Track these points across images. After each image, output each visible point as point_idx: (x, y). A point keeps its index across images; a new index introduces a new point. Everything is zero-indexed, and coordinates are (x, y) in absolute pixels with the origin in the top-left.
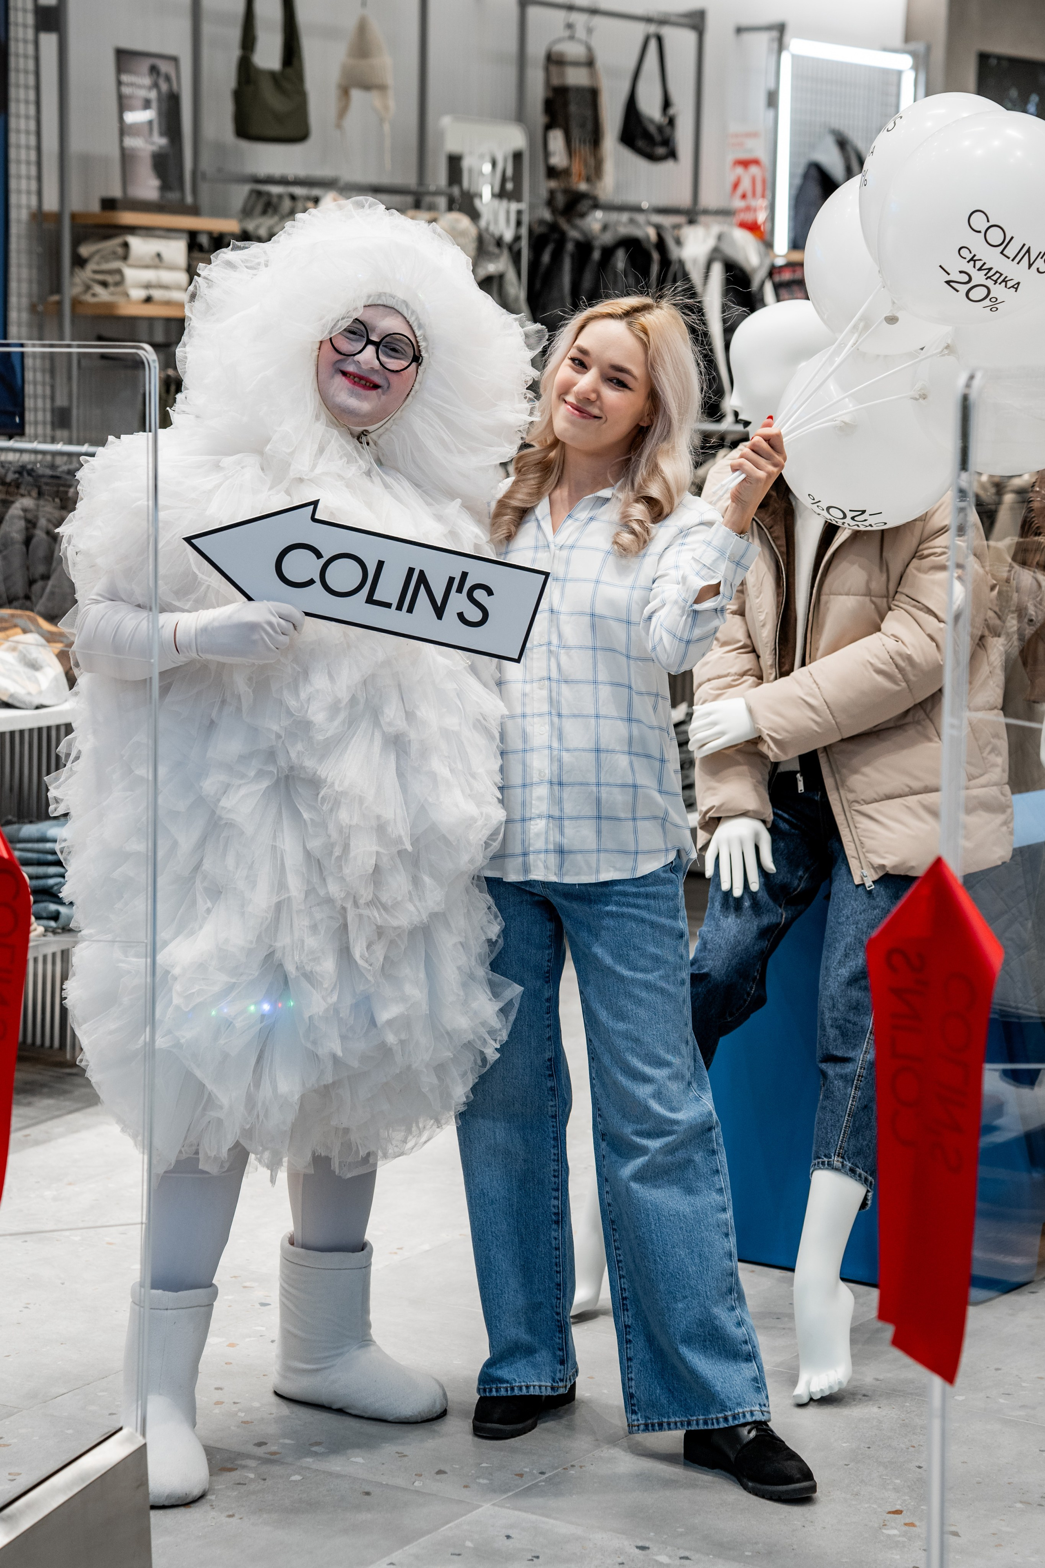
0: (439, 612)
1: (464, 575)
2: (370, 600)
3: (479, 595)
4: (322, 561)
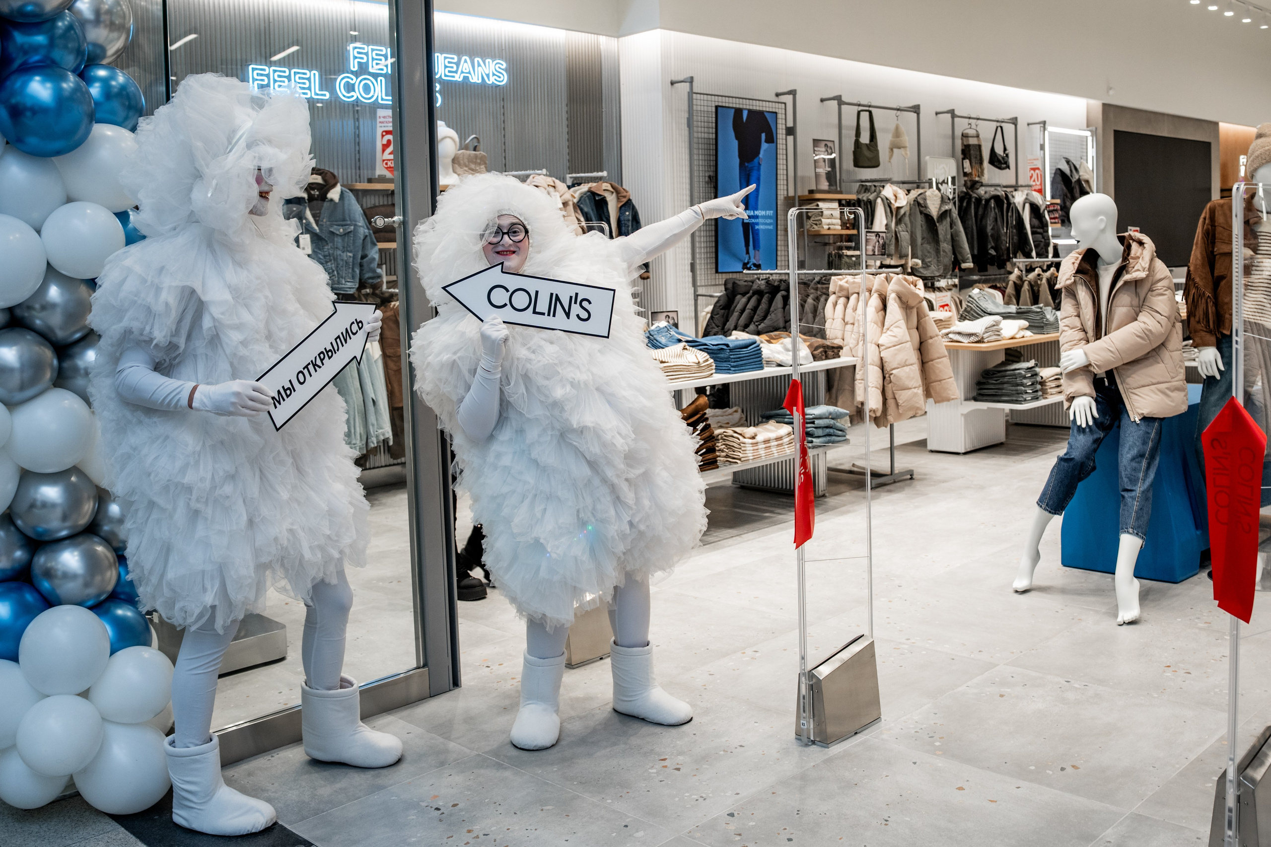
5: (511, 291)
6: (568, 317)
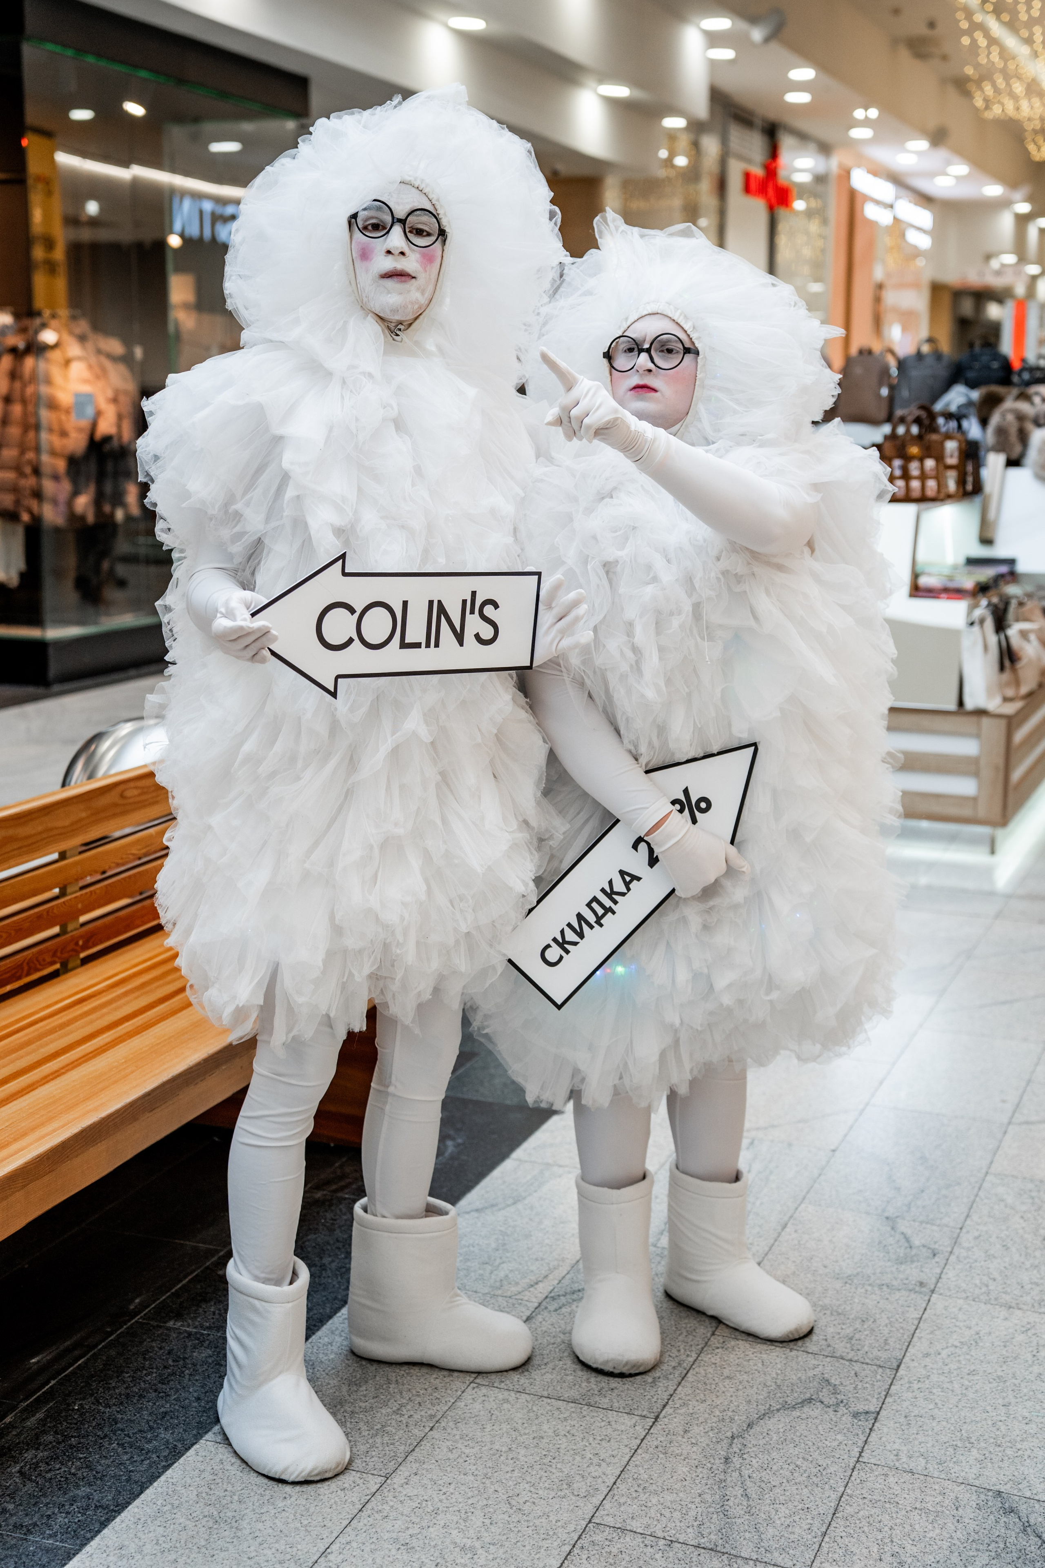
1: (474, 594)
2: (404, 645)
3: (489, 610)
4: (357, 615)
5: (359, 611)
6: (461, 641)
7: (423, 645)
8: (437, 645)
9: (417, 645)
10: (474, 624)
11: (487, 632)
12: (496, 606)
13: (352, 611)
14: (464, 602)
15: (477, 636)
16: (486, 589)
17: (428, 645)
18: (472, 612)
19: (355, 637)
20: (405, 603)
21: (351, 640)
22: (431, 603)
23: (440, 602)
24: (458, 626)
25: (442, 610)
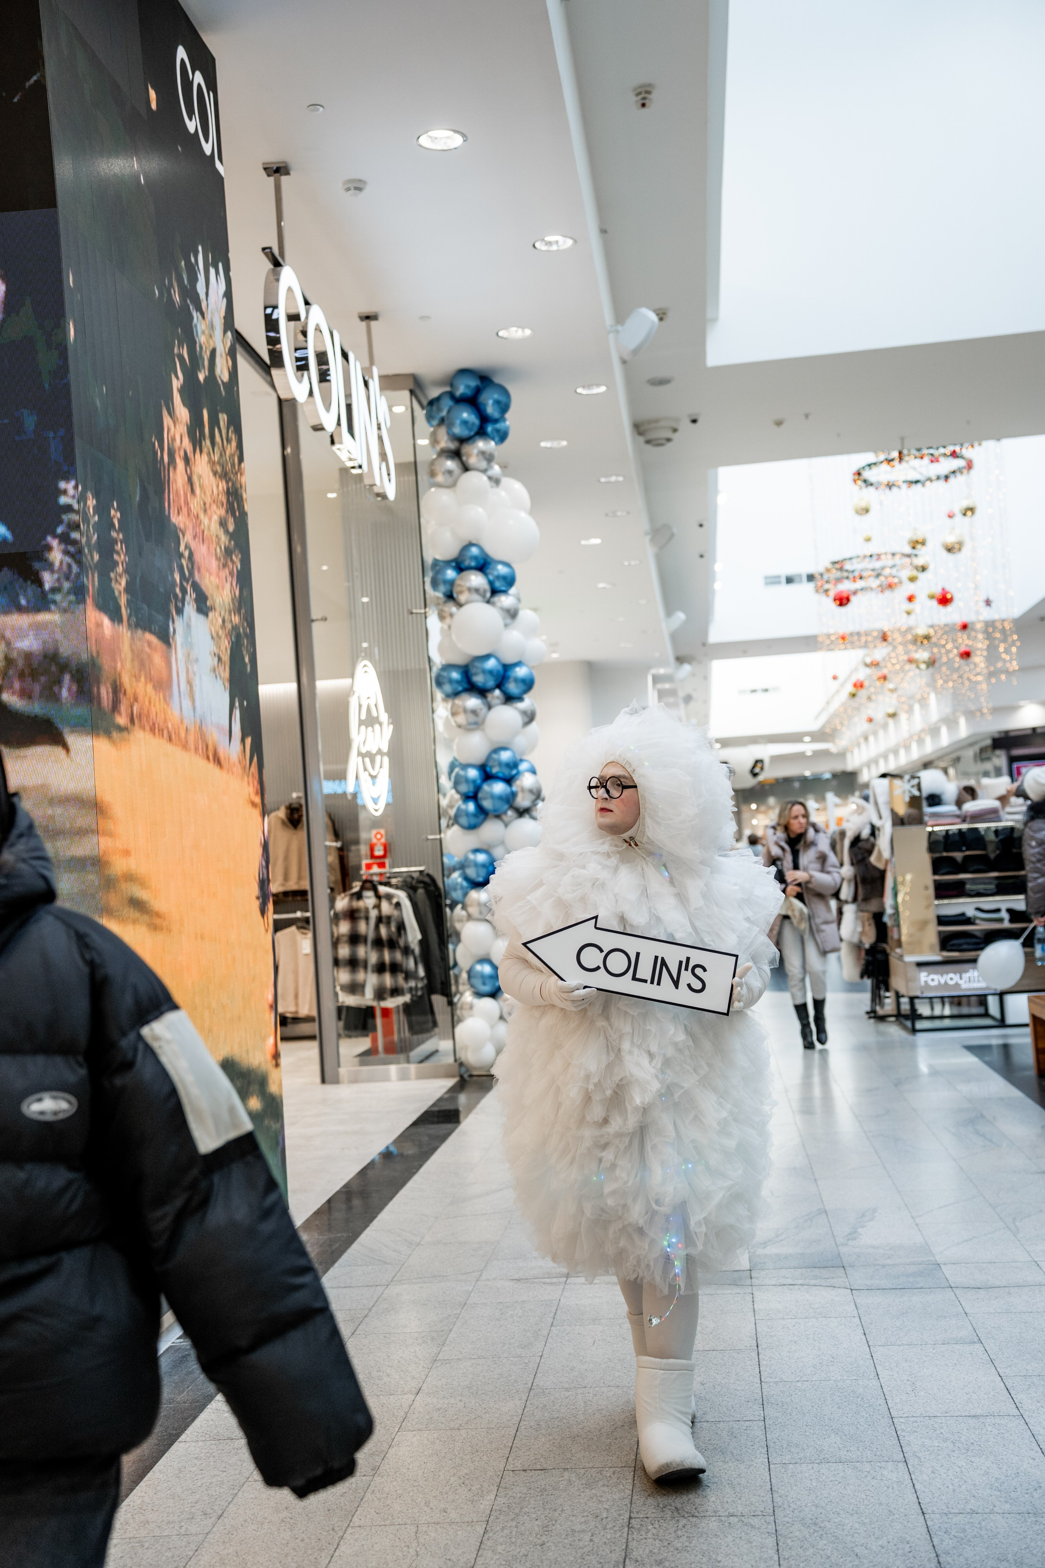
0: (676, 984)
1: (688, 959)
2: (634, 978)
3: (698, 971)
4: (604, 954)
7: (649, 981)
8: (659, 984)
9: (645, 981)
10: (687, 977)
11: (697, 985)
12: (705, 970)
13: (601, 951)
14: (681, 962)
15: (689, 986)
16: (697, 957)
17: (652, 982)
18: (686, 969)
19: (602, 966)
20: (638, 954)
21: (598, 968)
22: (656, 958)
23: (663, 958)
24: (675, 978)
25: (663, 963)
